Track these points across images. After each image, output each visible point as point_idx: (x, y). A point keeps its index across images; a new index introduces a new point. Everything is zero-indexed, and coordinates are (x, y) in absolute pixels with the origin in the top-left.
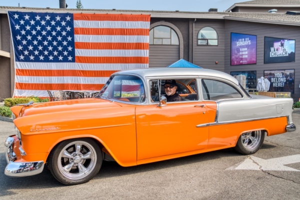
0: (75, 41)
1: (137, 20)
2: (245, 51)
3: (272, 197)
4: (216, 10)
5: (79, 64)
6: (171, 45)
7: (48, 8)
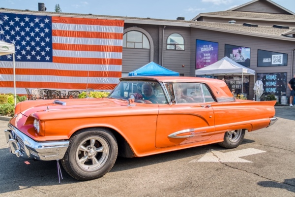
0: (53, 42)
1: (112, 25)
2: (208, 56)
3: (228, 186)
4: (183, 19)
5: (57, 64)
6: (142, 49)
7: (27, 10)
